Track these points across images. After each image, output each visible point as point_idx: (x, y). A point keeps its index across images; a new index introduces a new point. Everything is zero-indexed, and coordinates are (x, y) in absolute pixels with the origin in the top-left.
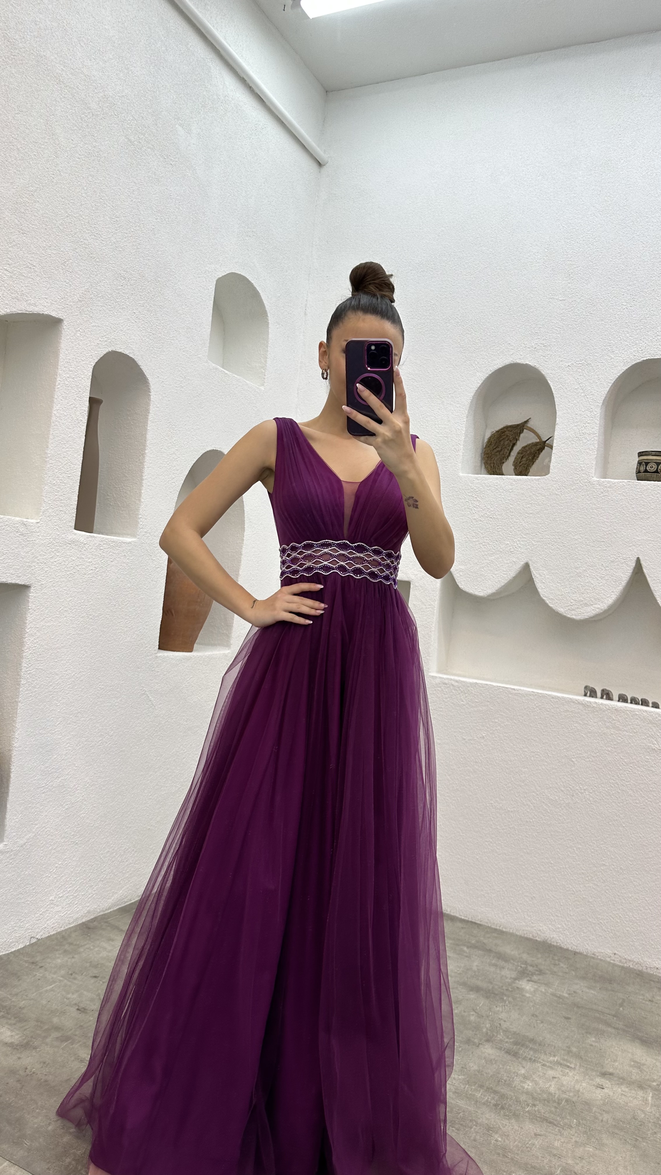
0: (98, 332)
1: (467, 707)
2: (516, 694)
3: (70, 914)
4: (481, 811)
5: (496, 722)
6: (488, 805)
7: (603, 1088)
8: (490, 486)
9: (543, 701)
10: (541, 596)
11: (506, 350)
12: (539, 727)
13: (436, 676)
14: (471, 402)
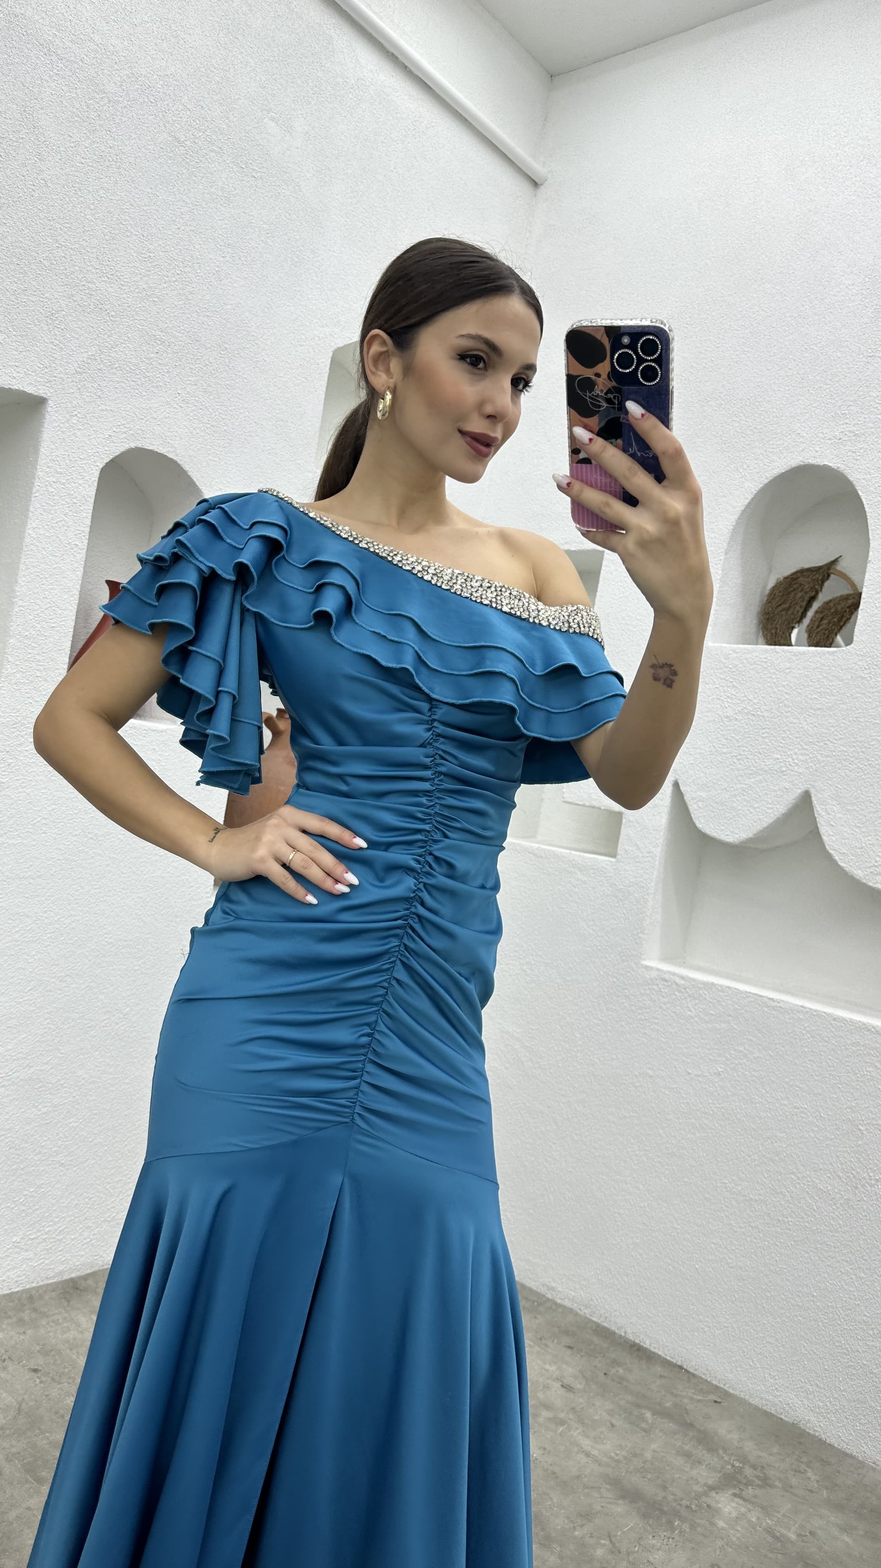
0: (111, 419)
1: (696, 1022)
2: (774, 1008)
3: (47, 1264)
4: (708, 1193)
5: (740, 1052)
6: (719, 1185)
9: (818, 1023)
10: (827, 847)
11: (793, 444)
12: (809, 1066)
13: (652, 968)
14: (733, 530)
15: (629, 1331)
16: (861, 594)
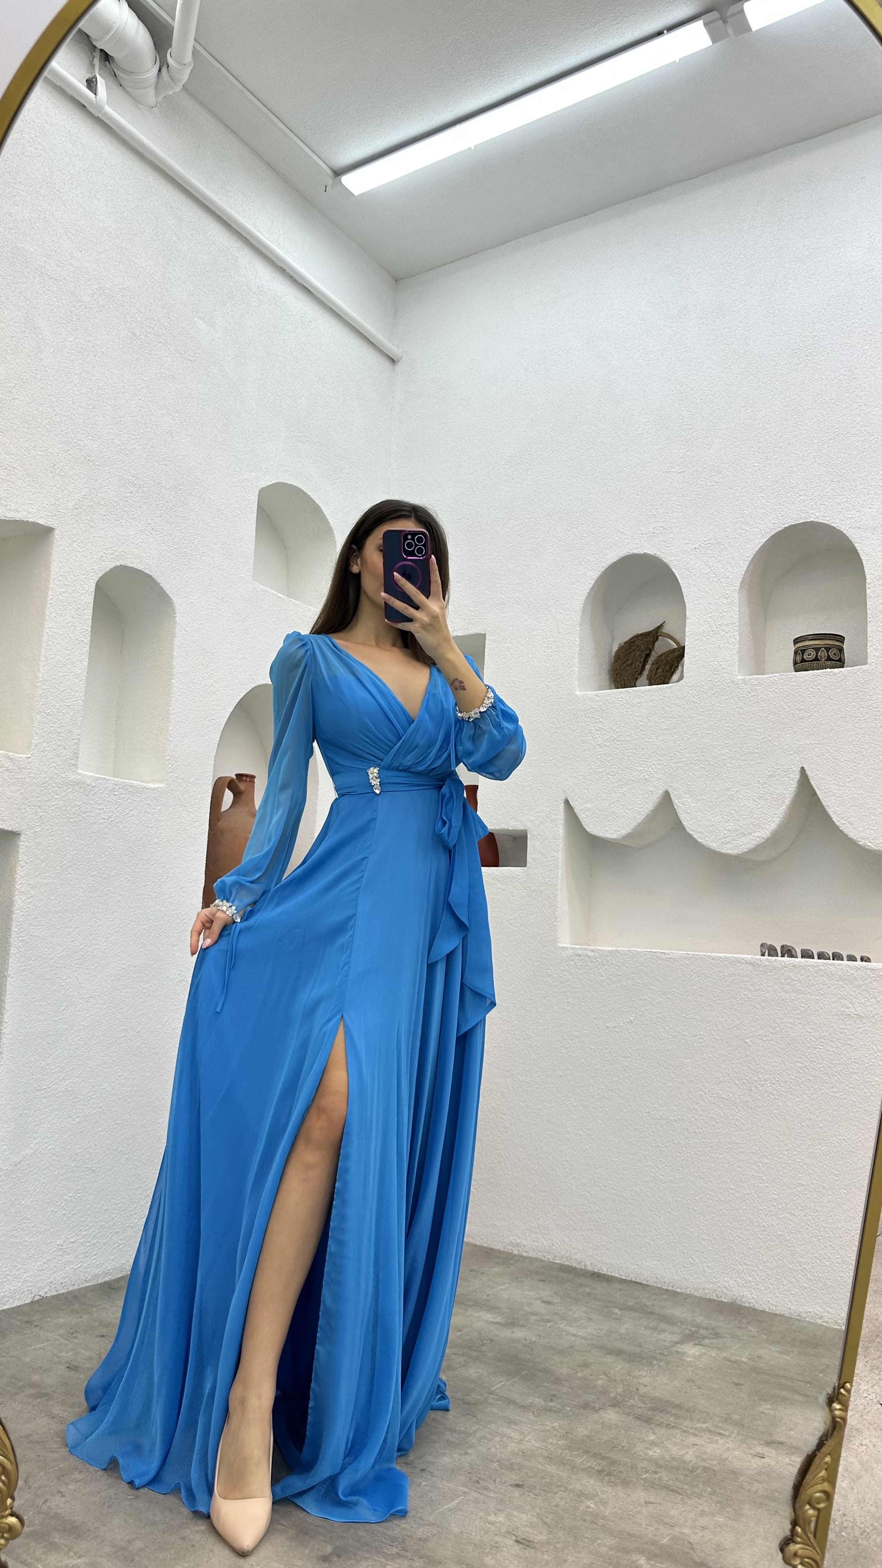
0: (102, 544)
1: (608, 984)
2: (666, 960)
5: (645, 1000)
7: (763, 1458)
8: (613, 702)
9: (702, 965)
10: (689, 832)
12: (699, 1000)
13: (567, 948)
14: (583, 607)
15: (588, 1264)
16: (684, 647)
